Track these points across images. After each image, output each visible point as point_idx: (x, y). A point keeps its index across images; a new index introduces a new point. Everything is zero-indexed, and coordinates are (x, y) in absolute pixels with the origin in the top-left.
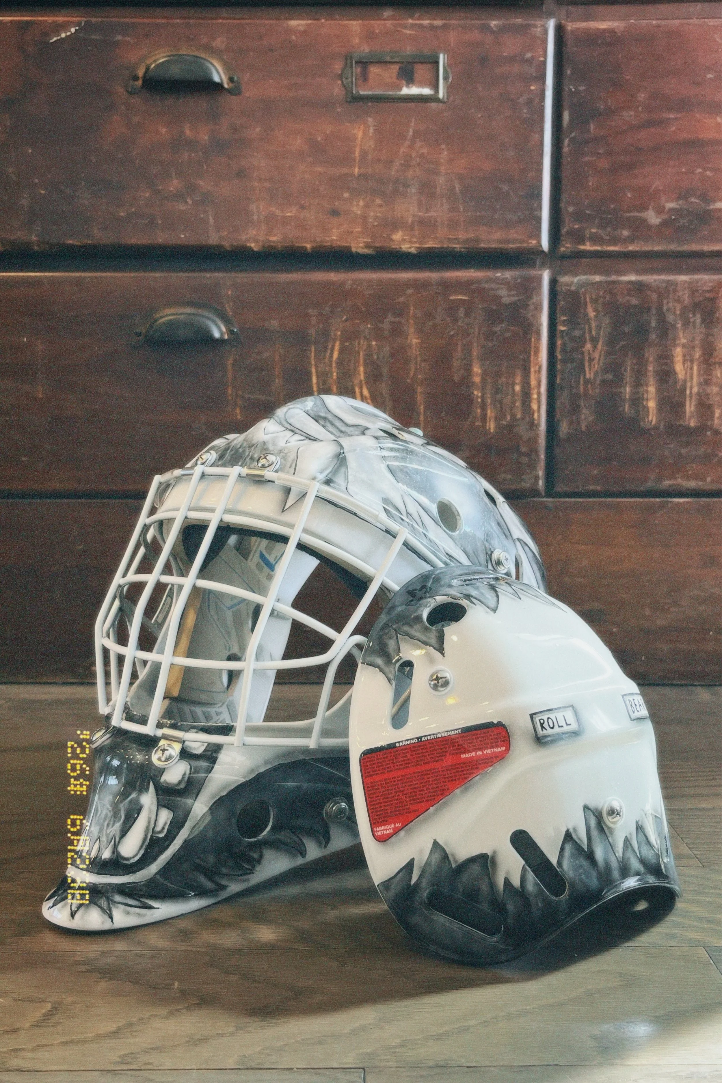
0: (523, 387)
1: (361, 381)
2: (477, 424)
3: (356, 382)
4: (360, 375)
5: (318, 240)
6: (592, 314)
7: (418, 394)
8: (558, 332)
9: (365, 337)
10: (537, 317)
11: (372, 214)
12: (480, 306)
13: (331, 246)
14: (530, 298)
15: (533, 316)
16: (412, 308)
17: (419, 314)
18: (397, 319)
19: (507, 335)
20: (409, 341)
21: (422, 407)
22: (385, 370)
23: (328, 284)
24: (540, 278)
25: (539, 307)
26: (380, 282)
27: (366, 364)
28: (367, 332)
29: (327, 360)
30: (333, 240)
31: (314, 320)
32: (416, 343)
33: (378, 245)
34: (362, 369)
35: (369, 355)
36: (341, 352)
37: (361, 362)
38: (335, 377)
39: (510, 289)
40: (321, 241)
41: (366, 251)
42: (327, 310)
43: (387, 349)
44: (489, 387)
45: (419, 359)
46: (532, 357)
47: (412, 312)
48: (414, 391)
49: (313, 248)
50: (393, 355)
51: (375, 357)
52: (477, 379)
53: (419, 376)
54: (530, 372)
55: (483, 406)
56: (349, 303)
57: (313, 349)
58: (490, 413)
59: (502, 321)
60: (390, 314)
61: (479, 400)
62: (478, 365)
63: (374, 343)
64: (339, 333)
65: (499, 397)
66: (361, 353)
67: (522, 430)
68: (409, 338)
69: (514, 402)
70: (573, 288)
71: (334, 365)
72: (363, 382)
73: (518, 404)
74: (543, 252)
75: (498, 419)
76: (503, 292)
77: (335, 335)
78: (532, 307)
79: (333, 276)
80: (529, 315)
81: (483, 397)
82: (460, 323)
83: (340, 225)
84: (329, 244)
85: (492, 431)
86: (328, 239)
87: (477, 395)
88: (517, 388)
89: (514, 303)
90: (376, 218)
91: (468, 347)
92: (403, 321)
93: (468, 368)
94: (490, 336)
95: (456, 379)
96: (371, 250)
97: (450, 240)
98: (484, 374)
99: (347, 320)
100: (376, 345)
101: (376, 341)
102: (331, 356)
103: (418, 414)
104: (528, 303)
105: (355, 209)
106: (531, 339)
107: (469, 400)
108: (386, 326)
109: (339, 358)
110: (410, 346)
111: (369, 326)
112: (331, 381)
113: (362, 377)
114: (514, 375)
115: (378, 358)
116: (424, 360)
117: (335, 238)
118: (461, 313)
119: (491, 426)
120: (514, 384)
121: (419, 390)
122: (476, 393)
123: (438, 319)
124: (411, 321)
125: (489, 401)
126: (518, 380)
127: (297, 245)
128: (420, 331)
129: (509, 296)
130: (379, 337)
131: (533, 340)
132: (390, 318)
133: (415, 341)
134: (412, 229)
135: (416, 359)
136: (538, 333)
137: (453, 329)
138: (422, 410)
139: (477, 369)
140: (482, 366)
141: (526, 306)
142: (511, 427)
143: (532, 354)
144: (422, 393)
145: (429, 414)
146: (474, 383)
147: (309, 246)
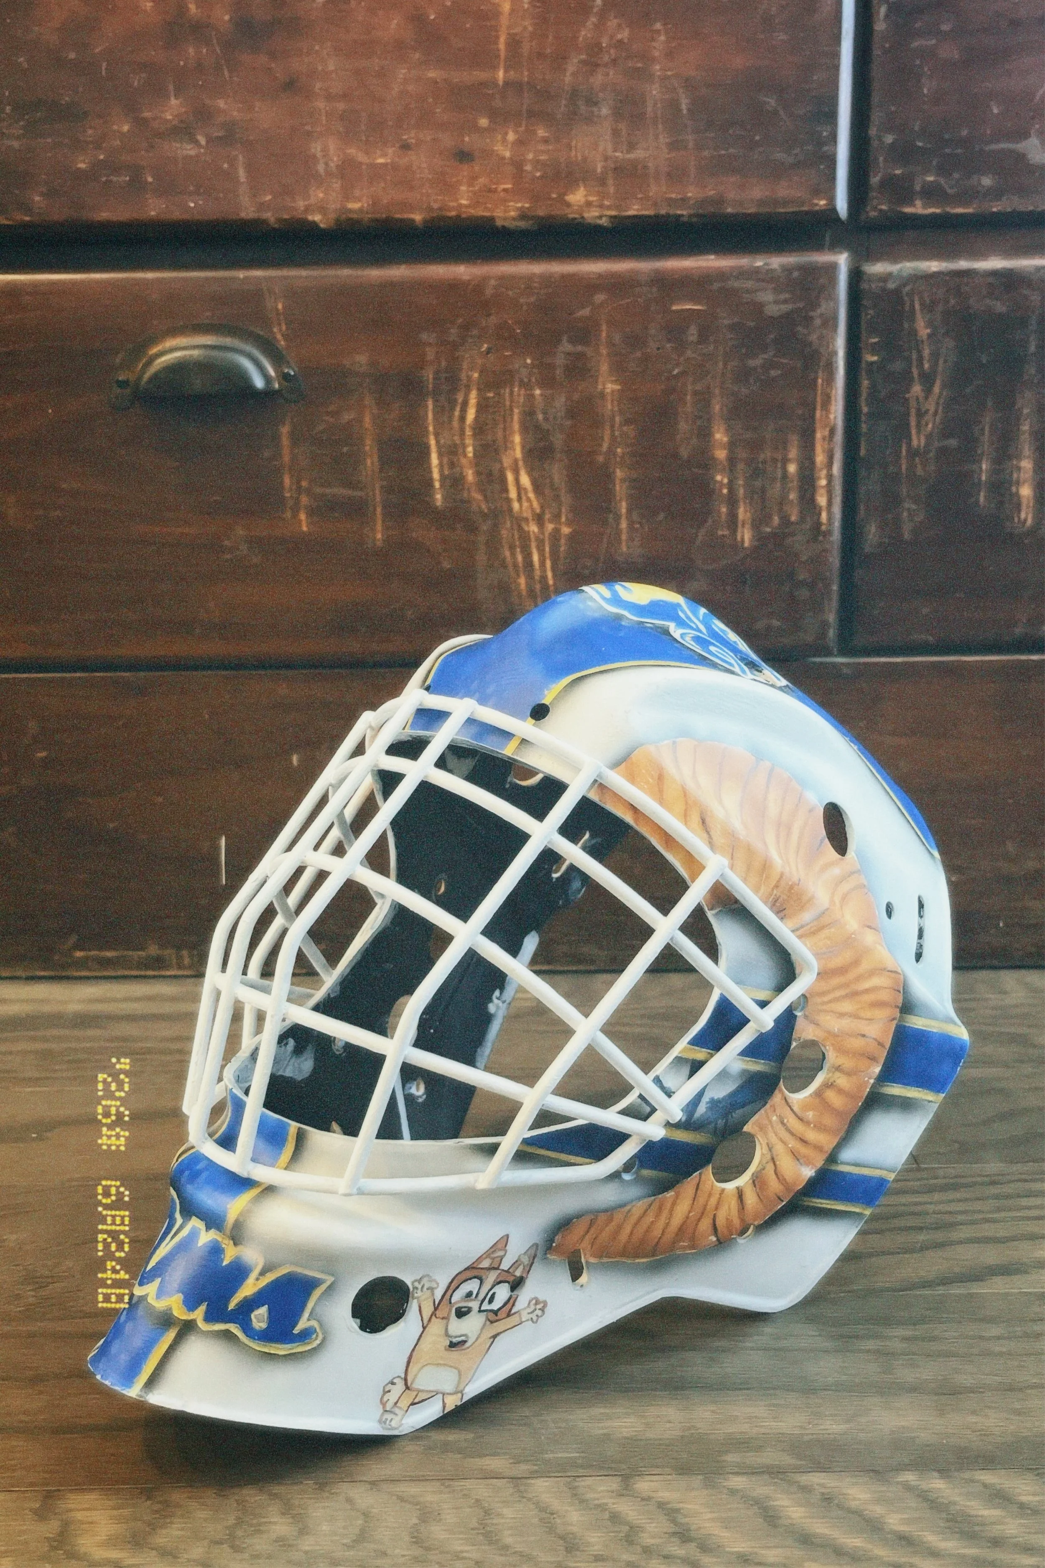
0: (801, 468)
1: (516, 461)
2: (720, 533)
3: (507, 461)
4: (514, 450)
5: (436, 206)
6: (924, 332)
7: (617, 482)
8: (863, 365)
9: (522, 384)
10: (827, 341)
11: (530, 156)
12: (726, 322)
13: (458, 217)
14: (814, 305)
15: (821, 338)
16: (604, 327)
17: (617, 338)
18: (579, 348)
19: (773, 373)
20: (600, 387)
21: (624, 504)
22: (558, 440)
23: (454, 286)
24: (833, 268)
25: (830, 322)
26: (547, 280)
27: (524, 429)
28: (524, 372)
29: (456, 424)
30: (461, 205)
31: (431, 354)
32: (613, 391)
33: (541, 213)
34: (517, 439)
35: (529, 414)
36: (481, 408)
37: (516, 426)
38: (471, 455)
39: (777, 290)
40: (440, 209)
41: (522, 224)
42: (453, 333)
43: (560, 402)
44: (741, 466)
45: (617, 419)
46: (818, 414)
47: (604, 334)
48: (609, 477)
49: (425, 221)
50: (571, 413)
51: (540, 417)
52: (721, 454)
53: (619, 450)
54: (814, 438)
55: (732, 501)
56: (493, 320)
57: (430, 404)
58: (743, 513)
59: (764, 348)
60: (565, 338)
61: (725, 491)
62: (722, 429)
63: (538, 392)
64: (476, 375)
65: (758, 483)
66: (516, 411)
67: (798, 542)
68: (601, 380)
69: (785, 492)
70: (891, 285)
71: (468, 432)
72: (521, 463)
73: (792, 496)
74: (838, 219)
75: (756, 525)
76: (766, 297)
77: (469, 378)
78: (818, 322)
79: (462, 271)
80: (814, 337)
81: (731, 482)
82: (689, 353)
83: (473, 179)
84: (453, 213)
85: (747, 544)
86: (452, 204)
87: (721, 482)
88: (792, 468)
89: (787, 316)
90: (536, 163)
91: (704, 399)
92: (589, 351)
93: (705, 434)
94: (743, 375)
95: (684, 453)
96: (531, 222)
97: (670, 202)
98: (732, 446)
99: (488, 351)
100: (541, 395)
101: (540, 388)
102: (463, 419)
103: (618, 518)
104: (811, 314)
105: (498, 148)
106: (815, 380)
107: (706, 490)
108: (560, 360)
109: (476, 418)
110: (602, 395)
111: (529, 361)
112: (464, 461)
113: (518, 454)
114: (785, 445)
115: (546, 419)
116: (627, 422)
117: (464, 202)
118: (692, 334)
119: (746, 536)
120: (785, 461)
121: (619, 474)
122: (719, 478)
123: (653, 345)
124: (604, 351)
125: (741, 491)
126: (793, 453)
127: (398, 216)
128: (618, 368)
129: (776, 302)
130: (548, 382)
131: (820, 381)
132: (566, 346)
133: (610, 387)
134: (602, 181)
135: (612, 418)
136: (830, 368)
137: (678, 365)
138: (624, 511)
139: (720, 436)
140: (729, 429)
141: (808, 320)
142: (778, 538)
143: (819, 407)
144: (623, 480)
145: (635, 516)
146: (714, 459)
147: (418, 217)
